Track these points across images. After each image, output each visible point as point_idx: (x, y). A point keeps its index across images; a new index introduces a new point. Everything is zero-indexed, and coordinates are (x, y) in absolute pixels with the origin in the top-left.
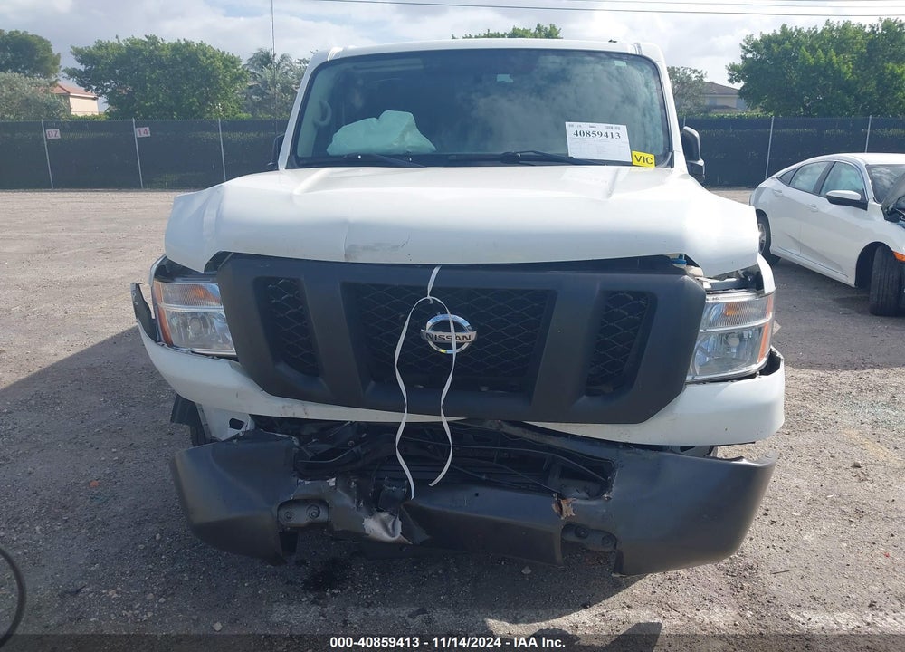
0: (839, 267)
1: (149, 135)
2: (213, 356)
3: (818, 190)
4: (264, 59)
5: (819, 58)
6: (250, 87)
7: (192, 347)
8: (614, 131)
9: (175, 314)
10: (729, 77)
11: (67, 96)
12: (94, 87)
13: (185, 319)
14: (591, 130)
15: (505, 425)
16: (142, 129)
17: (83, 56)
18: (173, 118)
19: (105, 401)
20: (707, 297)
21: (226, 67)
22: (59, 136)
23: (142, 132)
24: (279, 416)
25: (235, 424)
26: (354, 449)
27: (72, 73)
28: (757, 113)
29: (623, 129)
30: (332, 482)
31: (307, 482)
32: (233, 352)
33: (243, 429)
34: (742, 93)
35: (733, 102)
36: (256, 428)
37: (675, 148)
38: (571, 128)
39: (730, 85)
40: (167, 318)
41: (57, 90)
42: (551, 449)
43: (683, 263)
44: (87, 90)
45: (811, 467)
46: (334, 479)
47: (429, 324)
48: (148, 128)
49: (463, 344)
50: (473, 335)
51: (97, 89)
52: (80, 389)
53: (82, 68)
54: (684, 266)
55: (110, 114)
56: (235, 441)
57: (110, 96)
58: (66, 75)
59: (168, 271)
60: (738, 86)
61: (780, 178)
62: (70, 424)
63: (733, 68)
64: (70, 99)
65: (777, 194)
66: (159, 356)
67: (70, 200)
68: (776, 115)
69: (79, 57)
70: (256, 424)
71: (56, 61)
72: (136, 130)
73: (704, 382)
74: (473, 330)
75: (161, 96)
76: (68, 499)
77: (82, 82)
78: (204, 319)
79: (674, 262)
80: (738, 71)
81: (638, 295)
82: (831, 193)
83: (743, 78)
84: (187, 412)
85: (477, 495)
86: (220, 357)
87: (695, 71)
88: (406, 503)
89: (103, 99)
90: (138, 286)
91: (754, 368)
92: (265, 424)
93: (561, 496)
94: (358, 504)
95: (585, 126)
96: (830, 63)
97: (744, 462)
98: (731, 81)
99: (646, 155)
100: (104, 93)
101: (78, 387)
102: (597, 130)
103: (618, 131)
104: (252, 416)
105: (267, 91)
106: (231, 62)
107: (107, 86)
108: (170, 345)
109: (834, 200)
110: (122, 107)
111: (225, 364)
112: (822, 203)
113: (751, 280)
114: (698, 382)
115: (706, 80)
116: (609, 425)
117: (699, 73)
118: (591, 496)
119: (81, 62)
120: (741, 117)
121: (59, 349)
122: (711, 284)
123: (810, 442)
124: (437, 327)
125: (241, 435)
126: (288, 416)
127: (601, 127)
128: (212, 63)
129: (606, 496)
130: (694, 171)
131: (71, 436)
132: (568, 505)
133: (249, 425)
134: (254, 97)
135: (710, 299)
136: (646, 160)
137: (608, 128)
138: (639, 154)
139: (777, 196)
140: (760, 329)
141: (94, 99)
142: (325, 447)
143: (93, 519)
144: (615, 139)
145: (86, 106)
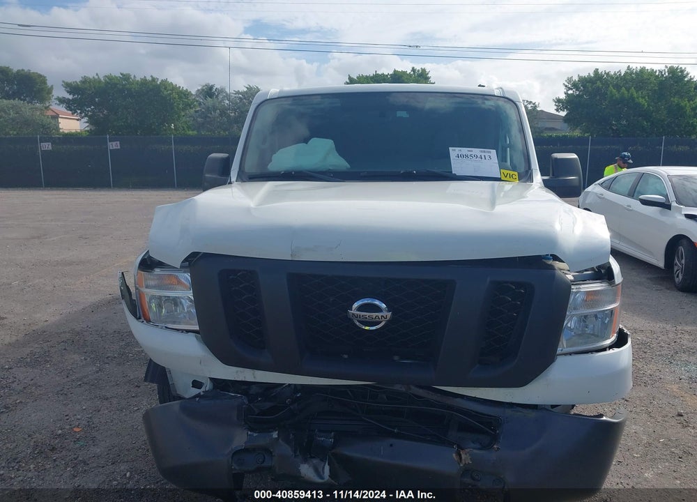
0: (651, 253)
1: (119, 147)
2: (182, 331)
3: (632, 194)
4: (209, 92)
5: (623, 93)
6: (196, 112)
7: (166, 322)
8: (487, 155)
9: (153, 297)
10: (555, 107)
11: (56, 117)
12: (79, 111)
13: (161, 301)
14: (469, 153)
15: (413, 387)
16: (114, 143)
17: (71, 88)
18: (137, 135)
19: (85, 359)
20: (573, 287)
21: (180, 98)
22: (50, 148)
23: (114, 145)
24: (233, 379)
25: (196, 384)
26: (292, 407)
27: (62, 101)
28: (577, 133)
29: (494, 152)
30: (275, 435)
31: (255, 435)
32: (197, 328)
33: (203, 389)
34: (566, 119)
35: (559, 125)
36: (214, 389)
37: (533, 167)
38: (454, 152)
39: (557, 113)
40: (147, 299)
41: (50, 113)
42: (450, 408)
43: (549, 259)
44: (73, 114)
45: (645, 416)
46: (277, 432)
47: (356, 305)
48: (118, 143)
49: (381, 322)
50: (389, 314)
51: (81, 113)
52: (65, 349)
53: (71, 97)
54: (551, 262)
55: (90, 132)
56: (197, 399)
57: (90, 117)
58: (58, 102)
59: (148, 264)
60: (563, 114)
61: (601, 185)
62: (57, 379)
63: (558, 101)
64: (59, 119)
65: (600, 197)
66: (139, 330)
67: (57, 196)
68: (592, 135)
69: (68, 89)
70: (214, 385)
71: (50, 91)
72: (109, 144)
73: (570, 354)
74: (389, 311)
75: (129, 118)
76: (57, 441)
77: (69, 107)
78: (175, 302)
79: (544, 258)
80: (563, 103)
81: (519, 285)
82: (642, 197)
83: (566, 108)
84: (158, 374)
85: (391, 445)
86: (188, 331)
87: (531, 102)
88: (333, 451)
89: (86, 119)
90: (123, 273)
91: (608, 342)
92: (221, 385)
93: (460, 448)
94: (295, 452)
95: (465, 151)
96: (632, 98)
97: (604, 418)
98: (557, 110)
99: (512, 173)
100: (86, 116)
101: (64, 347)
102: (473, 153)
103: (489, 154)
104: (212, 379)
105: (209, 115)
106: (185, 94)
107: (88, 111)
108: (148, 321)
109: (645, 202)
110: (100, 127)
111: (192, 337)
112: (635, 205)
113: (604, 274)
114: (565, 354)
115: (539, 109)
116: (497, 389)
117: (534, 104)
118: (483, 447)
119: (70, 93)
120: (565, 136)
121: (47, 316)
122: (573, 276)
123: (642, 395)
124: (360, 308)
125: (202, 394)
126: (240, 380)
127: (476, 151)
128: (170, 94)
129: (495, 446)
130: (547, 184)
131: (58, 389)
132: (466, 454)
133: (208, 386)
134: (199, 120)
135: (574, 289)
136: (511, 176)
137: (481, 152)
138: (506, 172)
139: (600, 198)
140: (612, 311)
141: (78, 120)
142: (268, 405)
143: (76, 459)
144: (488, 161)
145: (71, 124)
